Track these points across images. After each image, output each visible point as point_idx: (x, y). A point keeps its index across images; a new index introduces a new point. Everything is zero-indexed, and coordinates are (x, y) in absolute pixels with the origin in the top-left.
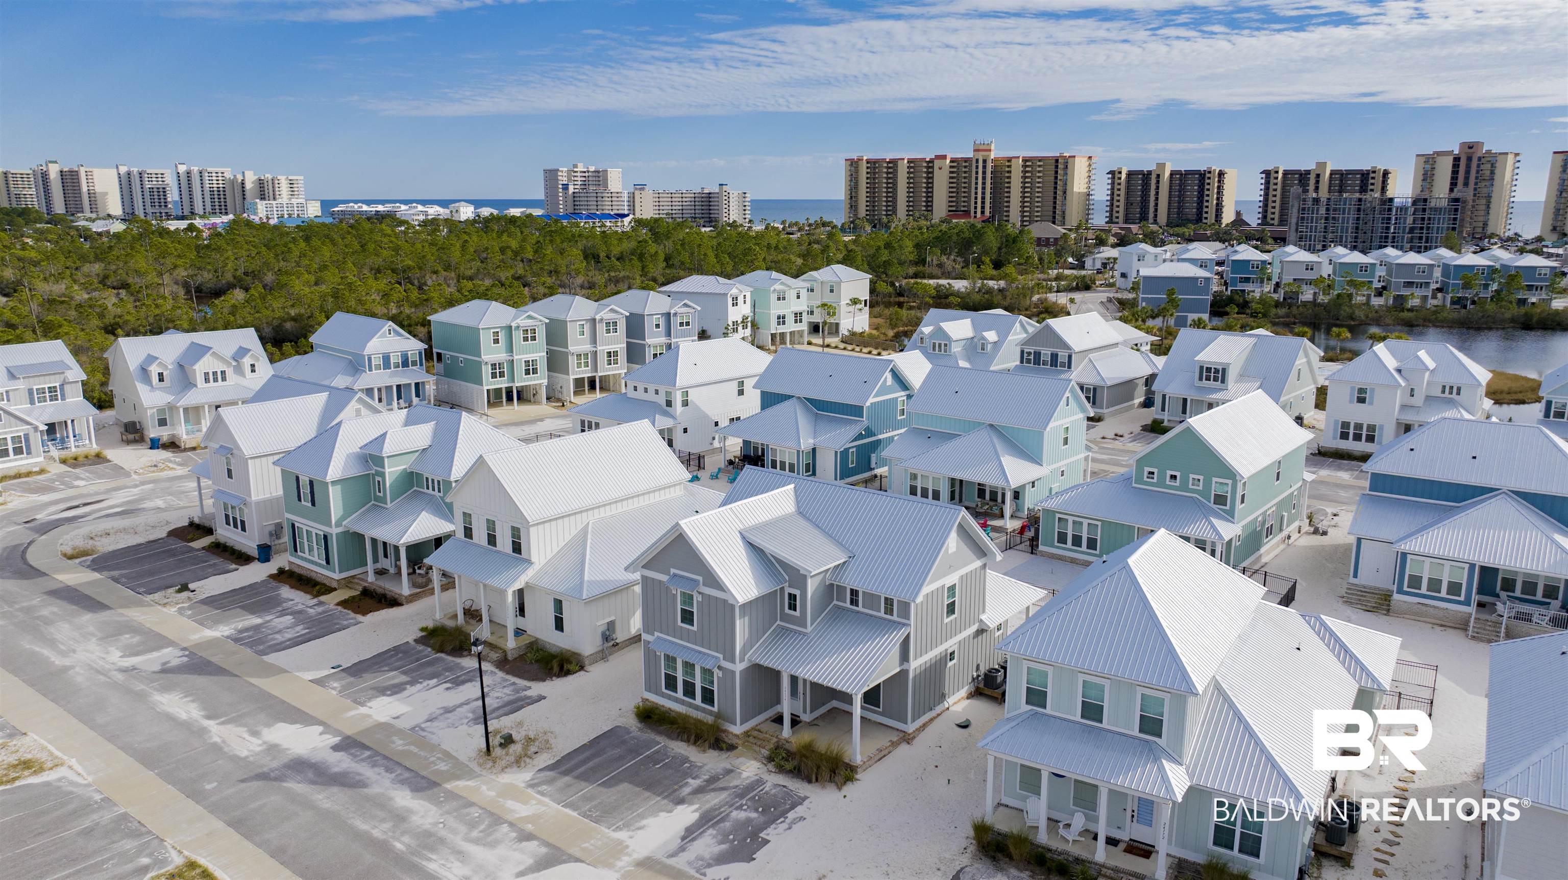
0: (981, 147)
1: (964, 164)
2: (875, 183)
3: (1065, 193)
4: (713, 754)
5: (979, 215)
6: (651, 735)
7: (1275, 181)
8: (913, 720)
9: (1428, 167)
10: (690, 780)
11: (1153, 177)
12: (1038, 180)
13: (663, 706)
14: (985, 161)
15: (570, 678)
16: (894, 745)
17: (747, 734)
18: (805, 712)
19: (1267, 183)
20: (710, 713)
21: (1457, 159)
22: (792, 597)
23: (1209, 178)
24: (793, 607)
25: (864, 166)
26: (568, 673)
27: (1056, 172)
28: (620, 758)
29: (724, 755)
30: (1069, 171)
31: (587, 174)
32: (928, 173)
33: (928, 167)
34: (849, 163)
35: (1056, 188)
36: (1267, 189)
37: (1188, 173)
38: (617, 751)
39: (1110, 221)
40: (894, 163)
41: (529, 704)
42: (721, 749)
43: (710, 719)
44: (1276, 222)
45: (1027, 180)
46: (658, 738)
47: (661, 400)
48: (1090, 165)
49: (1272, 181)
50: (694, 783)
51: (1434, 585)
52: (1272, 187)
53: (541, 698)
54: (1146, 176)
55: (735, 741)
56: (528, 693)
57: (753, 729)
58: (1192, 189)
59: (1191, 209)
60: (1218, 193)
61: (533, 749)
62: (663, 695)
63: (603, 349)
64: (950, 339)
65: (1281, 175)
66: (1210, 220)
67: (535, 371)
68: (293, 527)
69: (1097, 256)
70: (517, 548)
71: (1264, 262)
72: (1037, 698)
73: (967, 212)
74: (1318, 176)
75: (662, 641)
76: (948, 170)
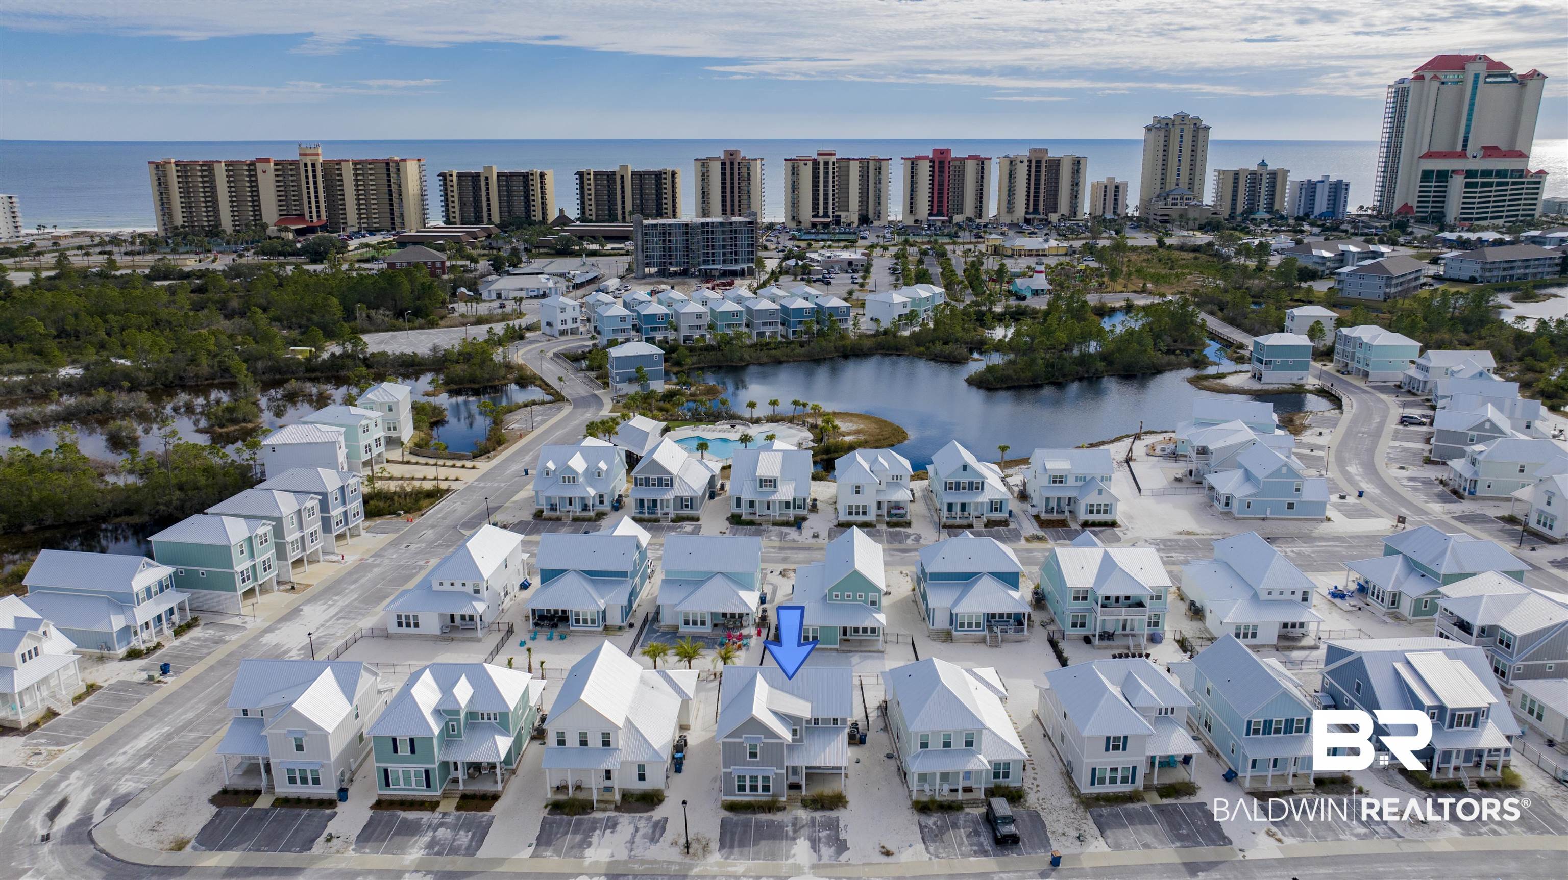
0: (308, 151)
1: (290, 167)
3: (400, 195)
4: (781, 814)
5: (315, 219)
7: (587, 181)
9: (705, 170)
10: (785, 829)
11: (483, 179)
12: (372, 183)
14: (313, 165)
19: (583, 184)
20: (767, 796)
21: (723, 164)
22: (794, 731)
23: (532, 180)
24: (795, 735)
25: (173, 169)
27: (389, 175)
28: (744, 830)
29: (787, 812)
30: (401, 174)
32: (250, 176)
33: (249, 170)
34: (153, 166)
35: (390, 191)
36: (582, 188)
37: (513, 175)
38: (738, 828)
39: (448, 222)
41: (665, 824)
42: (781, 811)
44: (593, 218)
45: (361, 184)
46: (749, 816)
47: (469, 589)
48: (420, 168)
49: (584, 181)
50: (788, 829)
51: (970, 625)
52: (585, 186)
53: (666, 818)
54: (476, 177)
55: (785, 804)
56: (655, 819)
57: (788, 796)
58: (518, 189)
59: (519, 209)
60: (542, 193)
61: (704, 843)
62: (738, 795)
63: (307, 531)
64: (577, 473)
65: (592, 177)
66: (539, 217)
67: (270, 567)
68: (386, 771)
69: (492, 287)
70: (606, 743)
71: (666, 315)
72: (924, 745)
73: (302, 215)
74: (622, 177)
75: (736, 770)
76: (273, 173)
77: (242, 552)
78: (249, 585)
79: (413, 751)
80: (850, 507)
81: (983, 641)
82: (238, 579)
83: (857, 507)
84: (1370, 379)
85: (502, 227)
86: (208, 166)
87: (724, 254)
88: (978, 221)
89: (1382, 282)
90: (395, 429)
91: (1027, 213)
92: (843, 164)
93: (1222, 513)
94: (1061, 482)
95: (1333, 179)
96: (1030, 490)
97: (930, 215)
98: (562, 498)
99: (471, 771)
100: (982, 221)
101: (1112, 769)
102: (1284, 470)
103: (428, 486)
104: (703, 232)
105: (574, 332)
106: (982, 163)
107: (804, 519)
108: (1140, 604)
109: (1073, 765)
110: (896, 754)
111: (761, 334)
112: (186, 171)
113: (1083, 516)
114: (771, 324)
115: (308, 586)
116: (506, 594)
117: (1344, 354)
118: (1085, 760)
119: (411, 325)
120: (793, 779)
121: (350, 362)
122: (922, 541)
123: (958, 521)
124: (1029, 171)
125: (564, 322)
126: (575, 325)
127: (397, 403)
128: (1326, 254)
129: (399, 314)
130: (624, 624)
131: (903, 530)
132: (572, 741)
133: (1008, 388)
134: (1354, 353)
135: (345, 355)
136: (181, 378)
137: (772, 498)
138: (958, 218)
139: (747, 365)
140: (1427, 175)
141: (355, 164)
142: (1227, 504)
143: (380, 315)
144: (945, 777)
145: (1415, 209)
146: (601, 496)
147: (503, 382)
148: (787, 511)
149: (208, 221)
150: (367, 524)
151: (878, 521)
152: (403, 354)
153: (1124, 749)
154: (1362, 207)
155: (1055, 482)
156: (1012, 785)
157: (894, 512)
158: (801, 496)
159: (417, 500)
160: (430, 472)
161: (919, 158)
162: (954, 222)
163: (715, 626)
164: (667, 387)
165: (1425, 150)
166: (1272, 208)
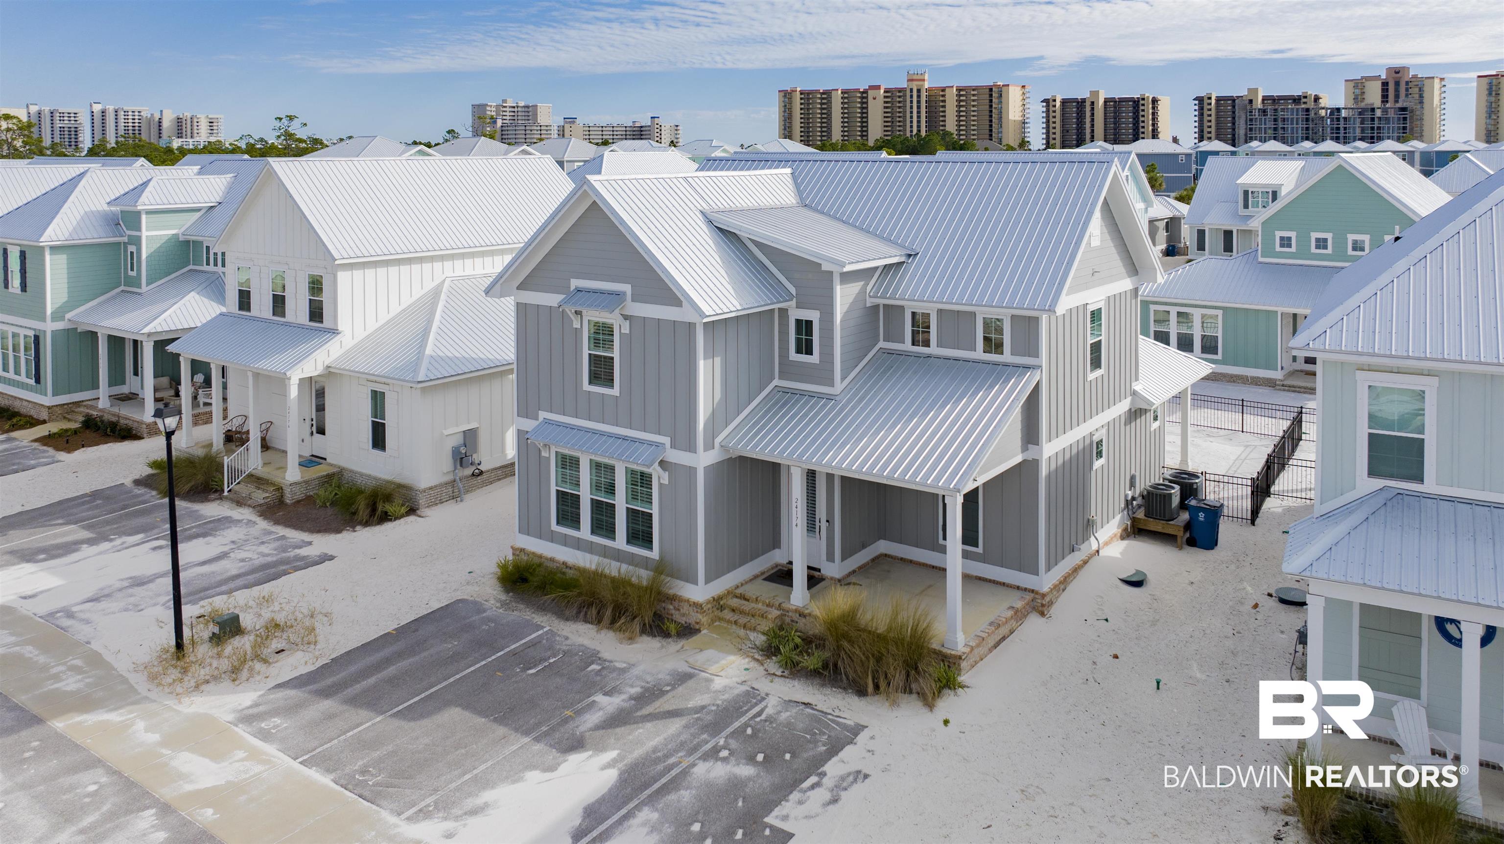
0: (916, 77)
1: (898, 94)
2: (809, 114)
3: (1000, 121)
4: (649, 645)
6: (524, 614)
7: (1209, 107)
8: (1048, 569)
9: (1359, 92)
10: (599, 698)
11: (1088, 104)
12: (973, 109)
13: (552, 560)
14: (919, 91)
15: (388, 526)
16: (1019, 616)
17: (718, 603)
18: (830, 558)
19: (1201, 109)
20: (645, 563)
21: (1386, 82)
22: (804, 327)
23: (1143, 105)
24: (805, 347)
25: (797, 97)
26: (385, 518)
27: (991, 101)
28: (456, 658)
29: (673, 646)
30: (1003, 100)
31: (516, 110)
32: (862, 103)
33: (862, 98)
34: (782, 94)
35: (991, 116)
36: (1201, 115)
37: (1122, 100)
38: (450, 646)
40: (827, 94)
41: (297, 569)
42: (666, 635)
43: (643, 576)
45: (962, 109)
46: (539, 619)
48: (1024, 94)
49: (1206, 107)
50: (608, 704)
52: (1206, 113)
53: (326, 558)
54: (1081, 103)
55: (693, 617)
56: (304, 552)
57: (730, 593)
58: (1127, 110)
60: (1153, 119)
61: (276, 645)
62: (553, 538)
65: (1214, 102)
70: (317, 312)
74: (1251, 102)
75: (550, 427)
76: (882, 100)
79: (24, 284)
86: (827, 95)
112: (808, 99)
141: (959, 90)
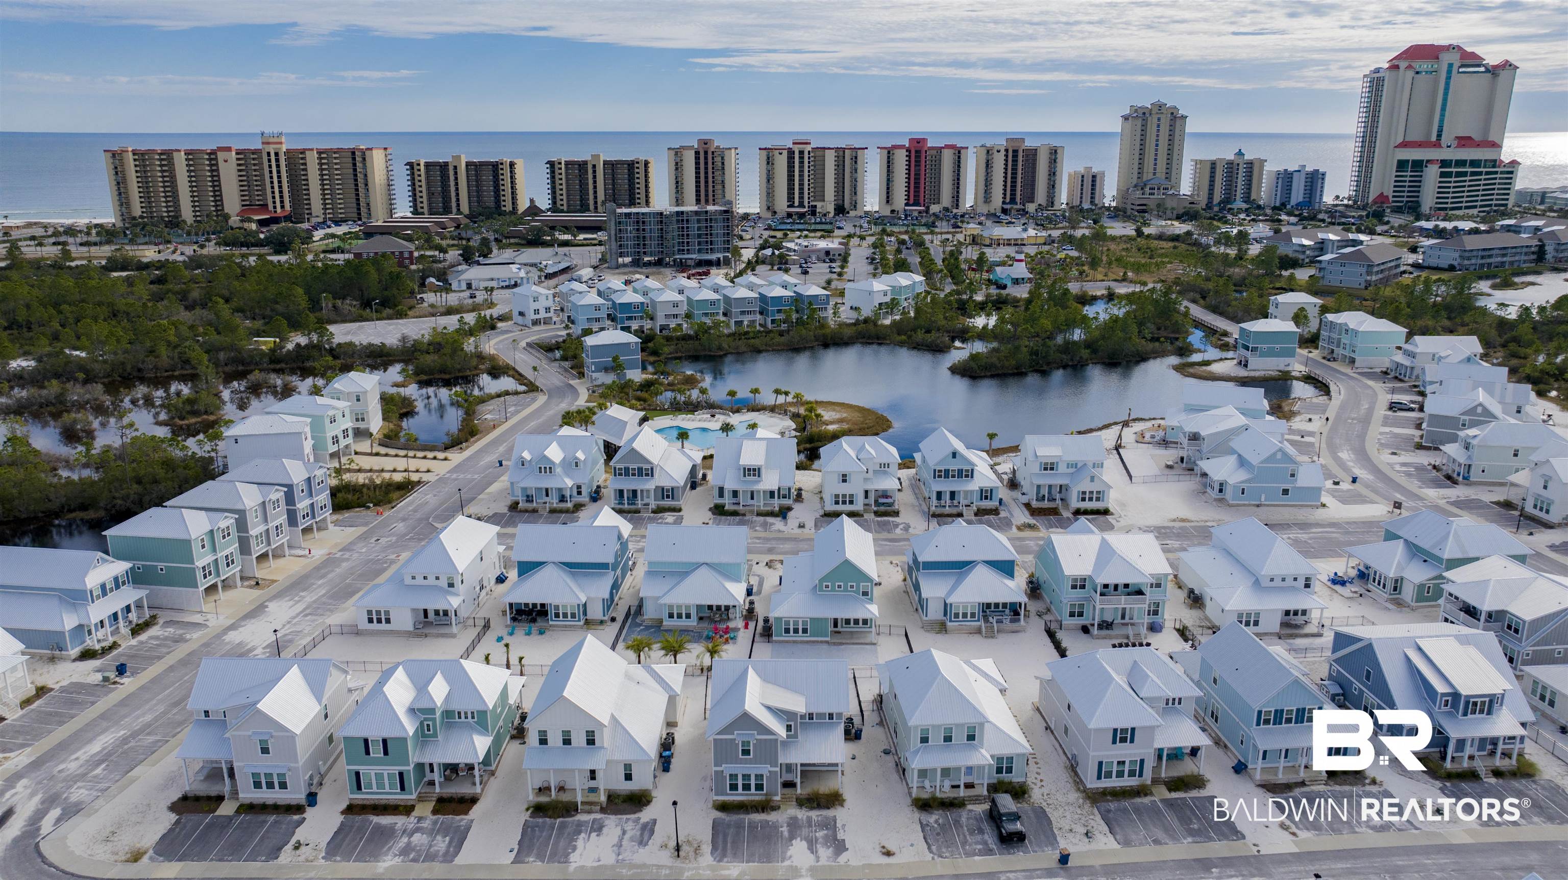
0: (271, 140)
1: (253, 156)
2: (147, 177)
3: (366, 185)
4: (777, 813)
5: (279, 210)
6: (736, 817)
7: (558, 171)
9: (678, 159)
10: (781, 829)
11: (451, 168)
12: (336, 172)
13: (729, 800)
14: (277, 154)
15: (652, 804)
17: (782, 798)
19: (553, 172)
20: (760, 794)
21: (697, 153)
22: (789, 726)
23: (501, 169)
24: (789, 730)
25: (130, 158)
26: (647, 802)
27: (355, 165)
28: (737, 831)
29: (782, 811)
30: (367, 163)
32: (211, 165)
33: (210, 160)
34: (109, 154)
35: (356, 180)
36: (553, 177)
37: (482, 164)
38: (731, 829)
39: (415, 212)
40: (167, 154)
41: (653, 824)
42: (775, 810)
43: (762, 798)
44: (565, 208)
45: (324, 172)
46: (740, 816)
47: (443, 583)
48: (386, 156)
49: (555, 170)
50: (784, 829)
51: (965, 615)
52: (556, 176)
53: (655, 819)
54: (444, 166)
55: (779, 803)
56: (643, 820)
58: (487, 179)
60: (512, 183)
61: (695, 845)
62: (731, 794)
63: (272, 525)
64: (553, 463)
65: (563, 166)
66: (509, 207)
67: (233, 562)
68: (357, 774)
69: (462, 277)
70: (591, 742)
71: (642, 303)
72: (925, 740)
73: (265, 206)
74: (594, 166)
75: (728, 769)
76: (235, 162)
77: (203, 547)
78: (211, 581)
79: (386, 753)
80: (837, 496)
81: (979, 631)
82: (199, 575)
83: (844, 496)
84: (1357, 364)
85: (471, 217)
86: (167, 156)
87: (699, 243)
88: (955, 211)
89: (1363, 270)
90: (363, 420)
91: (1004, 203)
92: (819, 153)
93: (1215, 500)
94: (1052, 469)
95: (1309, 169)
96: (1020, 477)
97: (907, 205)
98: (538, 489)
99: (447, 773)
100: (959, 212)
101: (1119, 763)
102: (1279, 456)
103: (398, 477)
104: (678, 221)
105: (547, 321)
106: (958, 152)
107: (790, 509)
108: (1140, 592)
109: (1079, 759)
110: (893, 750)
111: (739, 323)
112: (144, 160)
113: (1075, 504)
114: (749, 312)
115: (274, 581)
116: (482, 588)
117: (1330, 340)
118: (1092, 754)
119: (379, 315)
120: (788, 777)
121: (315, 353)
122: (911, 530)
123: (947, 510)
124: (1006, 160)
125: (537, 312)
126: (548, 315)
127: (366, 392)
128: (1306, 242)
129: (366, 304)
130: (606, 618)
131: (891, 519)
132: (555, 739)
133: (992, 376)
134: (1339, 340)
135: (311, 346)
136: (140, 370)
137: (756, 487)
138: (935, 209)
139: (725, 355)
140: (1402, 165)
141: (320, 152)
142: (1221, 491)
143: (348, 305)
144: (946, 772)
145: (1391, 199)
146: (579, 487)
147: (474, 372)
148: (772, 501)
149: (168, 212)
150: (335, 517)
151: (866, 511)
152: (370, 345)
153: (1132, 741)
154: (1337, 197)
155: (1046, 469)
156: (1015, 780)
157: (881, 500)
158: (786, 484)
159: (387, 493)
160: (401, 464)
161: (895, 147)
162: (931, 212)
163: (701, 619)
164: (644, 376)
165: (1400, 140)
166: (1249, 197)
